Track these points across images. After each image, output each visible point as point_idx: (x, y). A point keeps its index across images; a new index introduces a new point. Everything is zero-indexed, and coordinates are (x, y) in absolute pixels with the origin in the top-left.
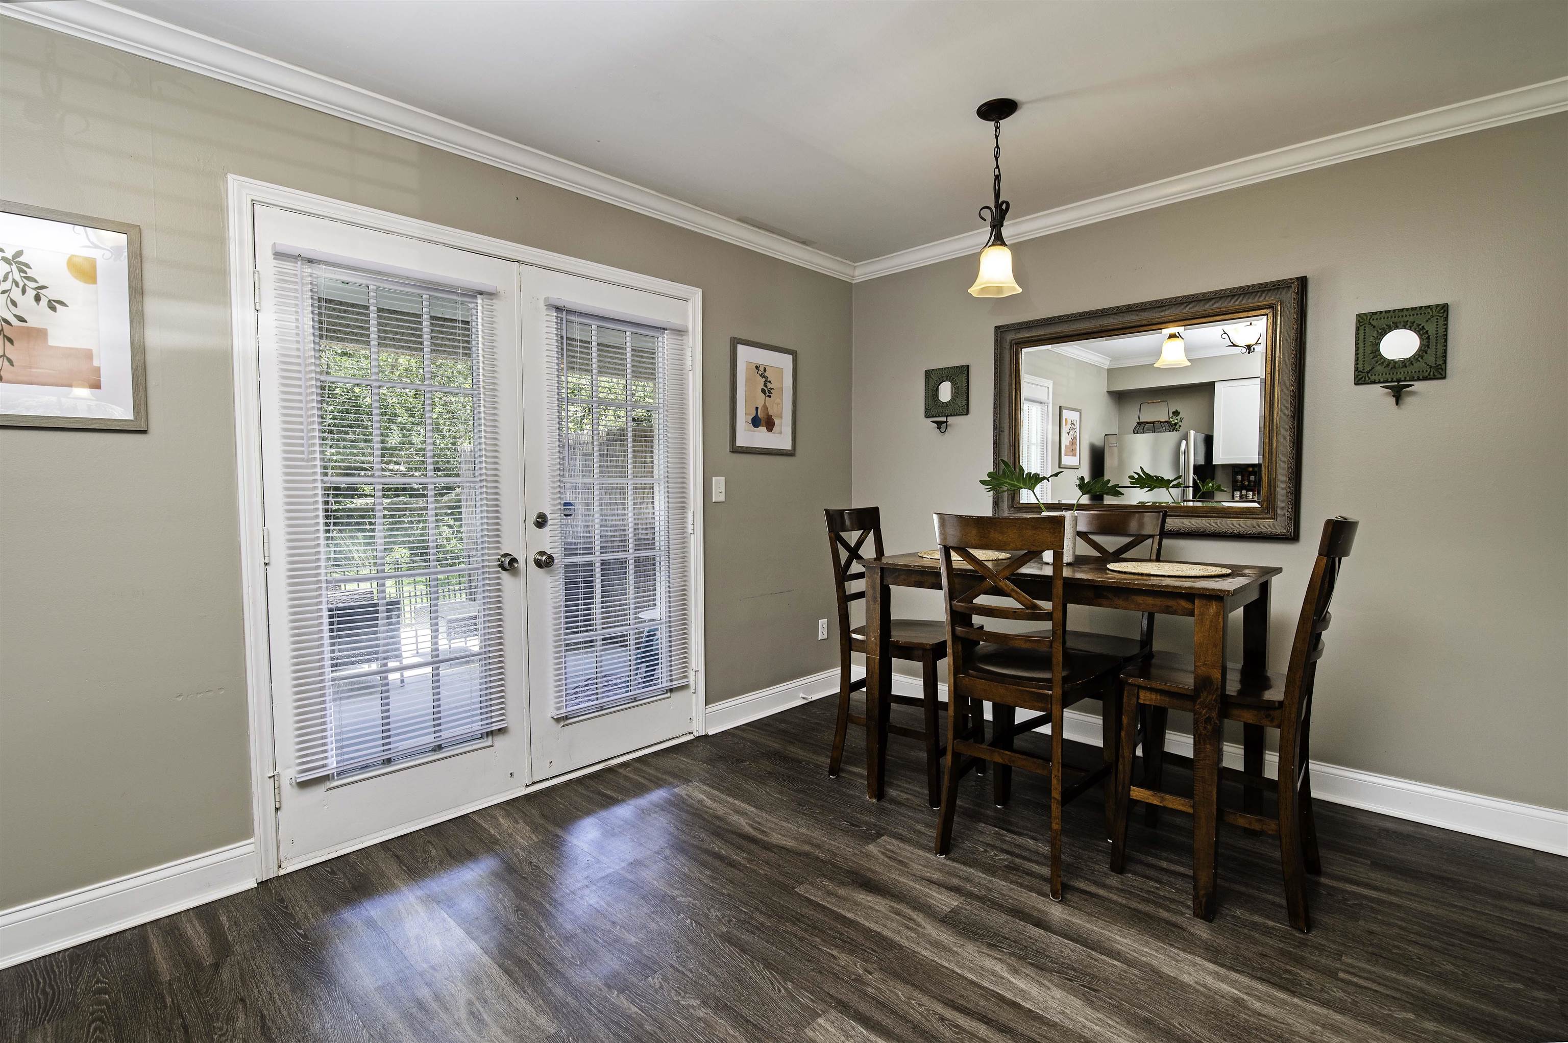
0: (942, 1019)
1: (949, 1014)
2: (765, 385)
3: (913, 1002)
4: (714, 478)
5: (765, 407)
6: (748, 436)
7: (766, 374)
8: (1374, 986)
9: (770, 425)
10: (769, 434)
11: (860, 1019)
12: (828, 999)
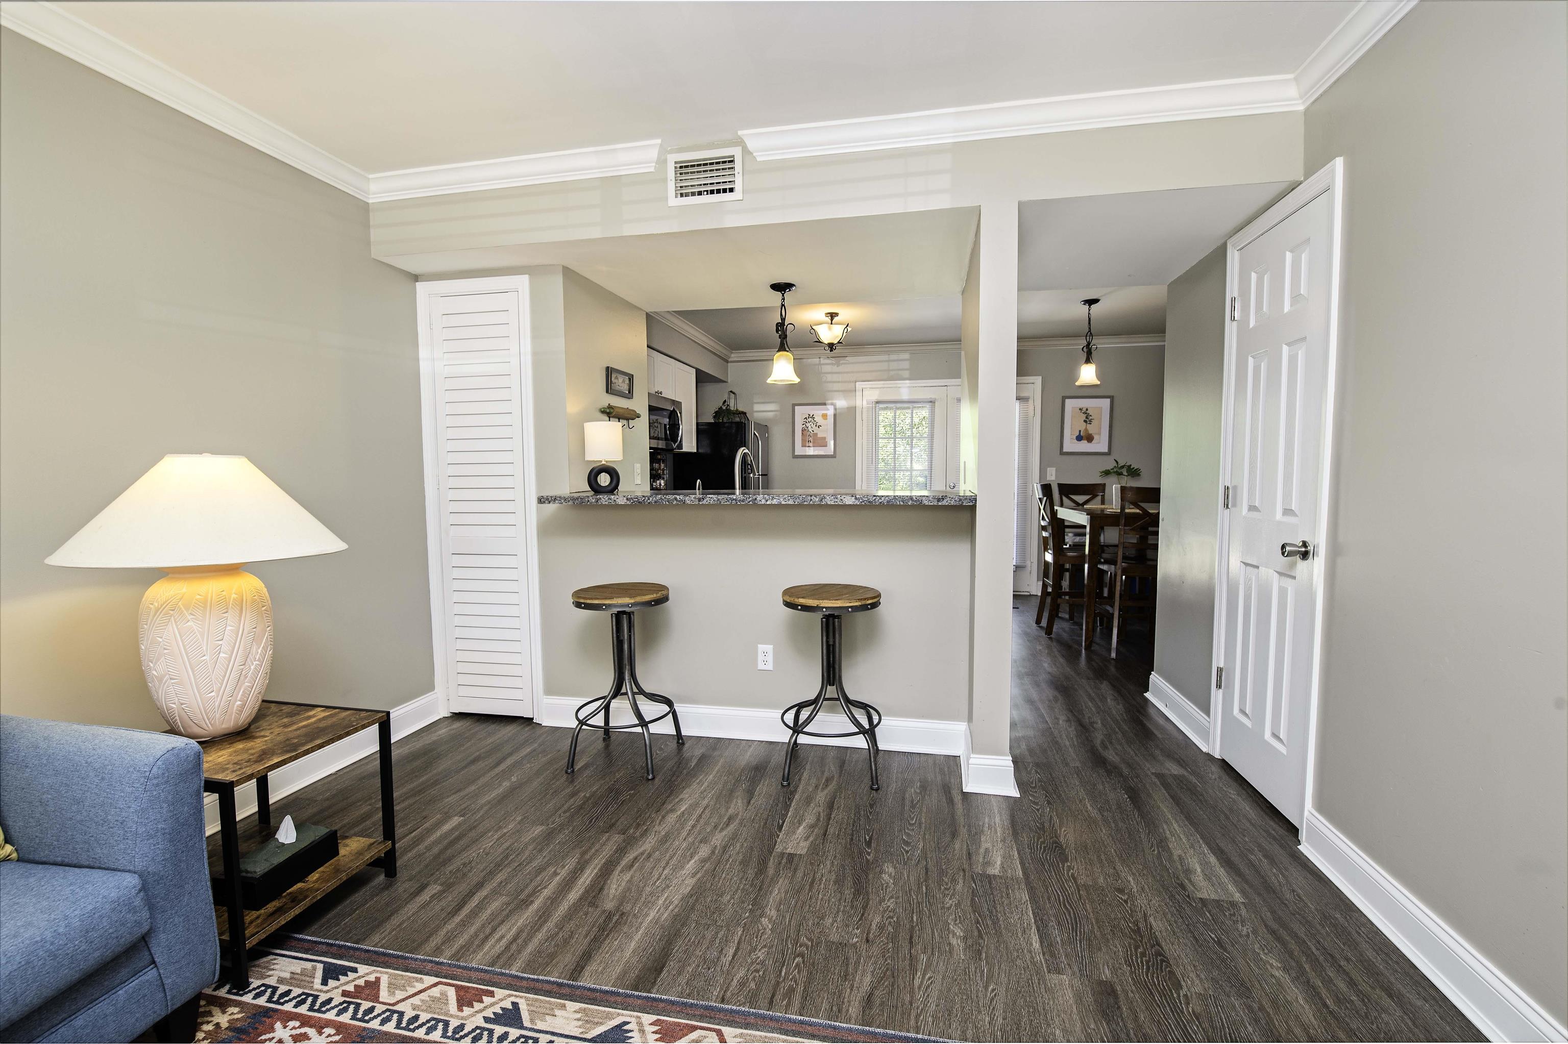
2: (1087, 418)
4: (1048, 469)
5: (1086, 430)
6: (1071, 445)
7: (1087, 412)
9: (1090, 439)
10: (1089, 444)
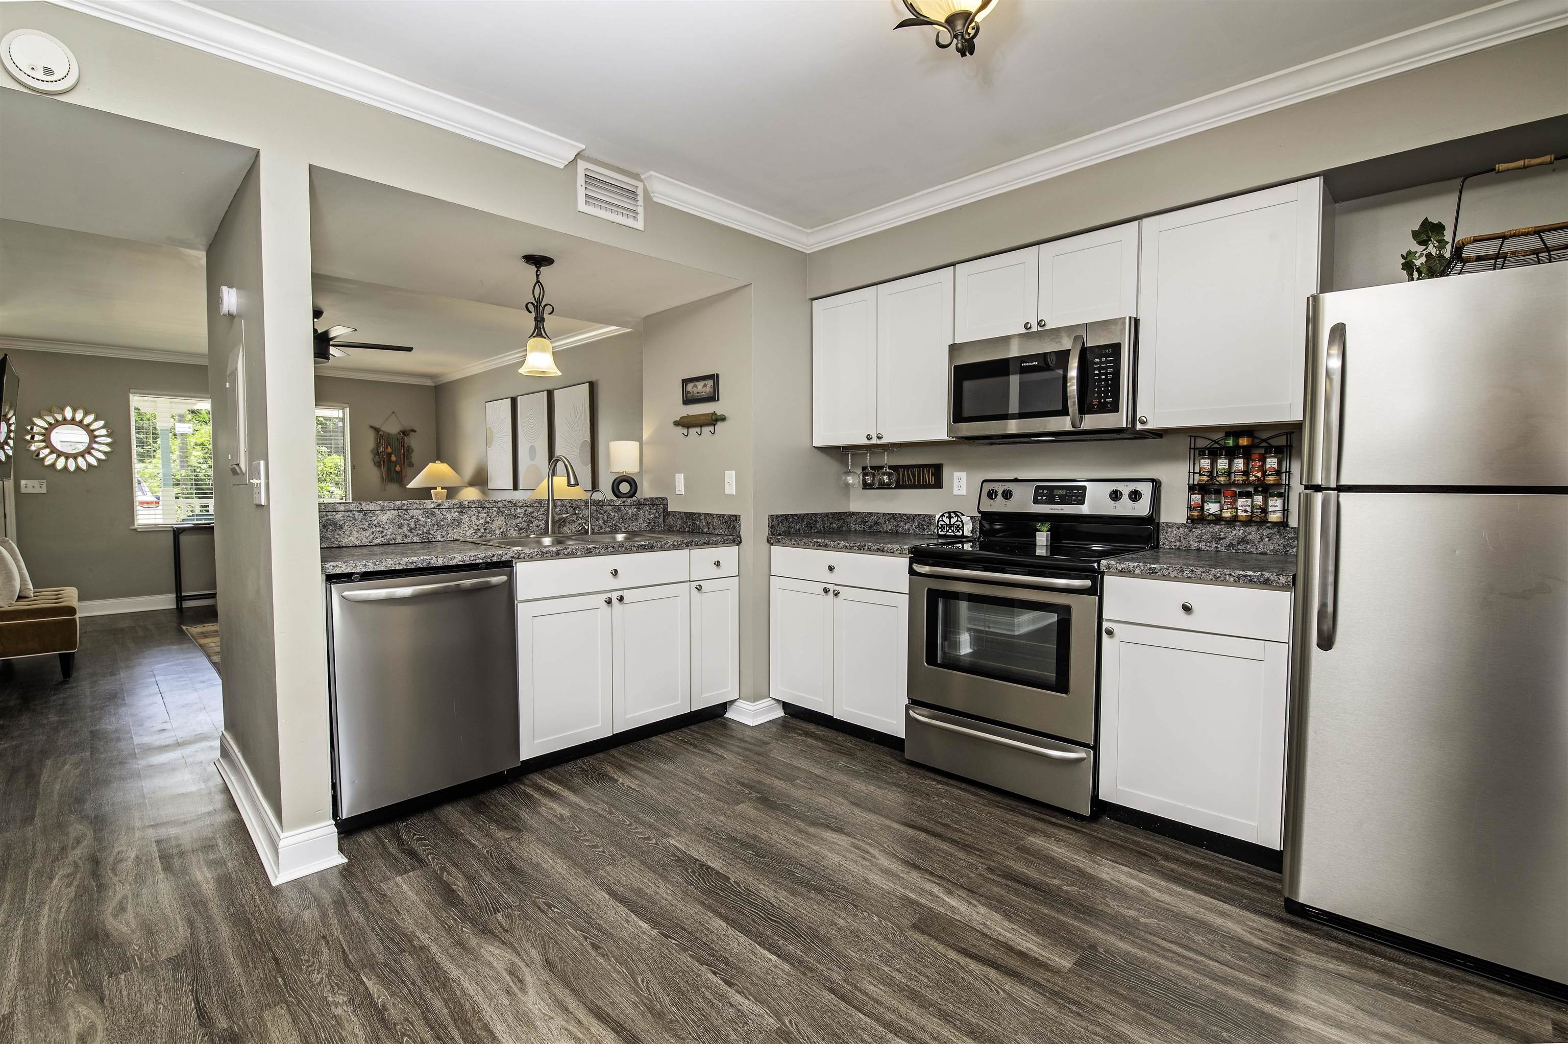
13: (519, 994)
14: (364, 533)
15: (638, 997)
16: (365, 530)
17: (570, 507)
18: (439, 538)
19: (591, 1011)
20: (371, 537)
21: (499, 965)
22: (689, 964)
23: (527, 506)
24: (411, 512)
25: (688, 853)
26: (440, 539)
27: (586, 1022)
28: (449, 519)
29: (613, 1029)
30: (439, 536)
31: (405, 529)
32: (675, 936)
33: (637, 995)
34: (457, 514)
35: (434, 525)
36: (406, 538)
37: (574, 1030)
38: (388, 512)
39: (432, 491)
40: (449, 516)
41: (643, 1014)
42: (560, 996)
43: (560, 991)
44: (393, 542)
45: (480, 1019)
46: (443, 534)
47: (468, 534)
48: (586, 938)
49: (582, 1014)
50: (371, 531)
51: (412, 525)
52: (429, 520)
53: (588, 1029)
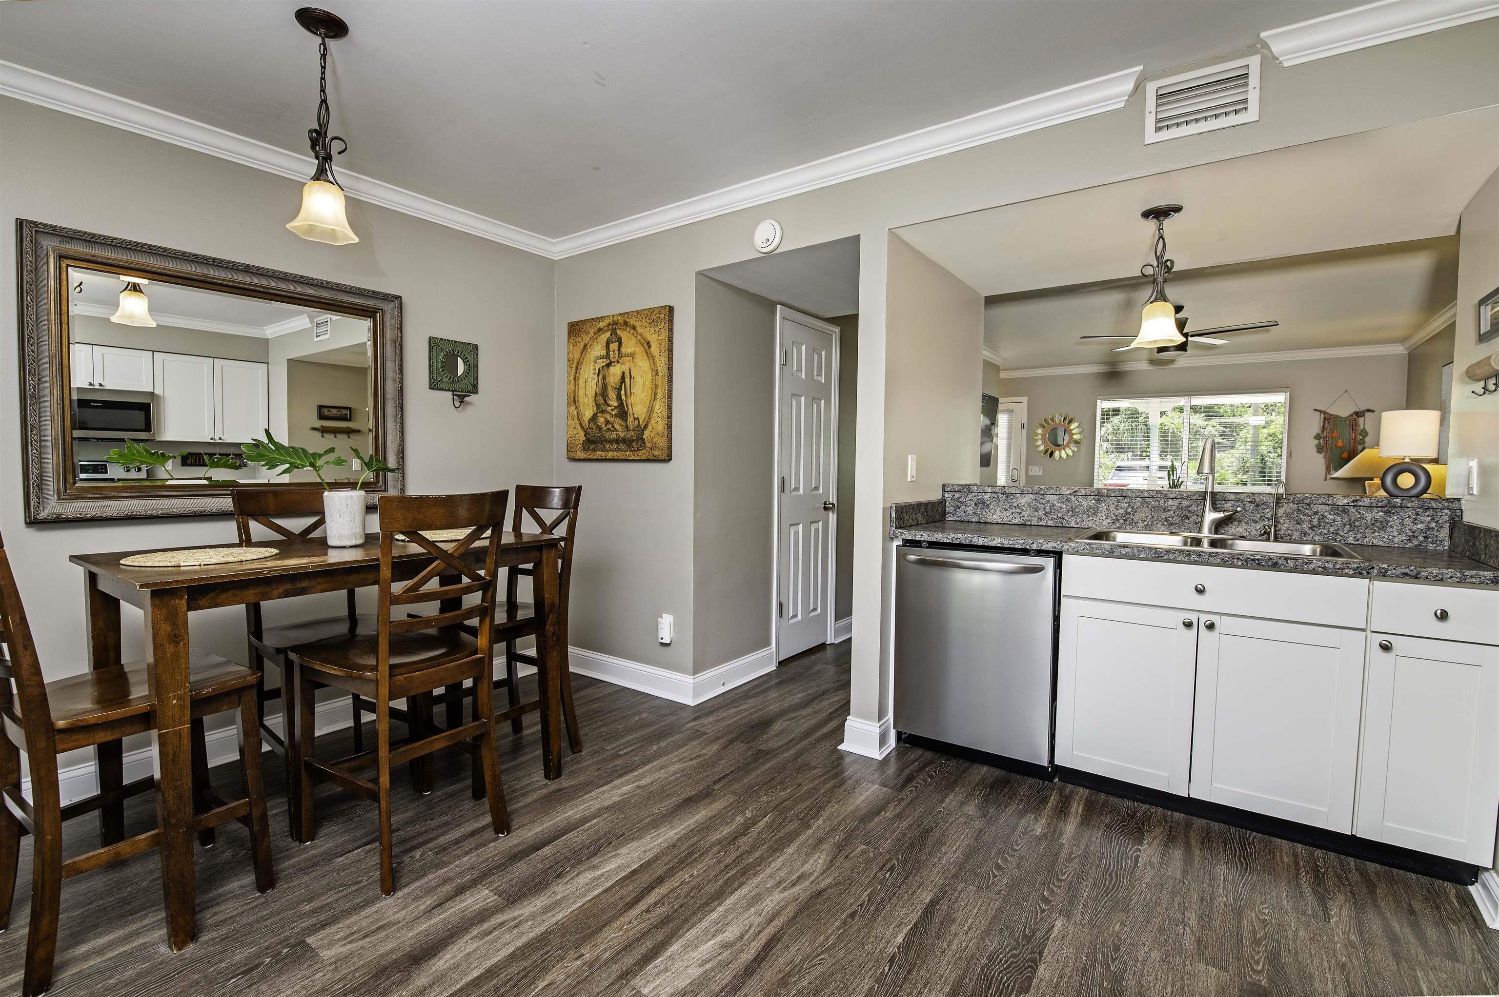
0: (648, 911)
1: (642, 906)
3: (625, 927)
8: (630, 749)
11: (645, 963)
12: (616, 987)
13: (779, 889)
14: (1005, 512)
15: (799, 962)
16: (1006, 510)
17: (1251, 502)
18: (1073, 524)
19: (775, 935)
20: (1011, 517)
21: (807, 867)
22: (858, 989)
23: (1183, 499)
24: (1047, 497)
25: (1049, 942)
26: (1074, 526)
27: (761, 936)
28: (1085, 506)
29: (758, 955)
30: (1073, 522)
31: (1041, 513)
32: (895, 968)
33: (803, 961)
34: (1093, 501)
35: (1069, 511)
36: (1041, 520)
37: (751, 931)
38: (1027, 496)
39: (1367, 483)
40: (1085, 503)
41: (780, 971)
42: (785, 912)
43: (790, 911)
44: (1029, 523)
45: (748, 879)
46: (1078, 520)
47: (1104, 523)
48: (862, 905)
49: (770, 930)
50: (1011, 511)
51: (1048, 509)
52: (1064, 506)
53: (754, 940)
